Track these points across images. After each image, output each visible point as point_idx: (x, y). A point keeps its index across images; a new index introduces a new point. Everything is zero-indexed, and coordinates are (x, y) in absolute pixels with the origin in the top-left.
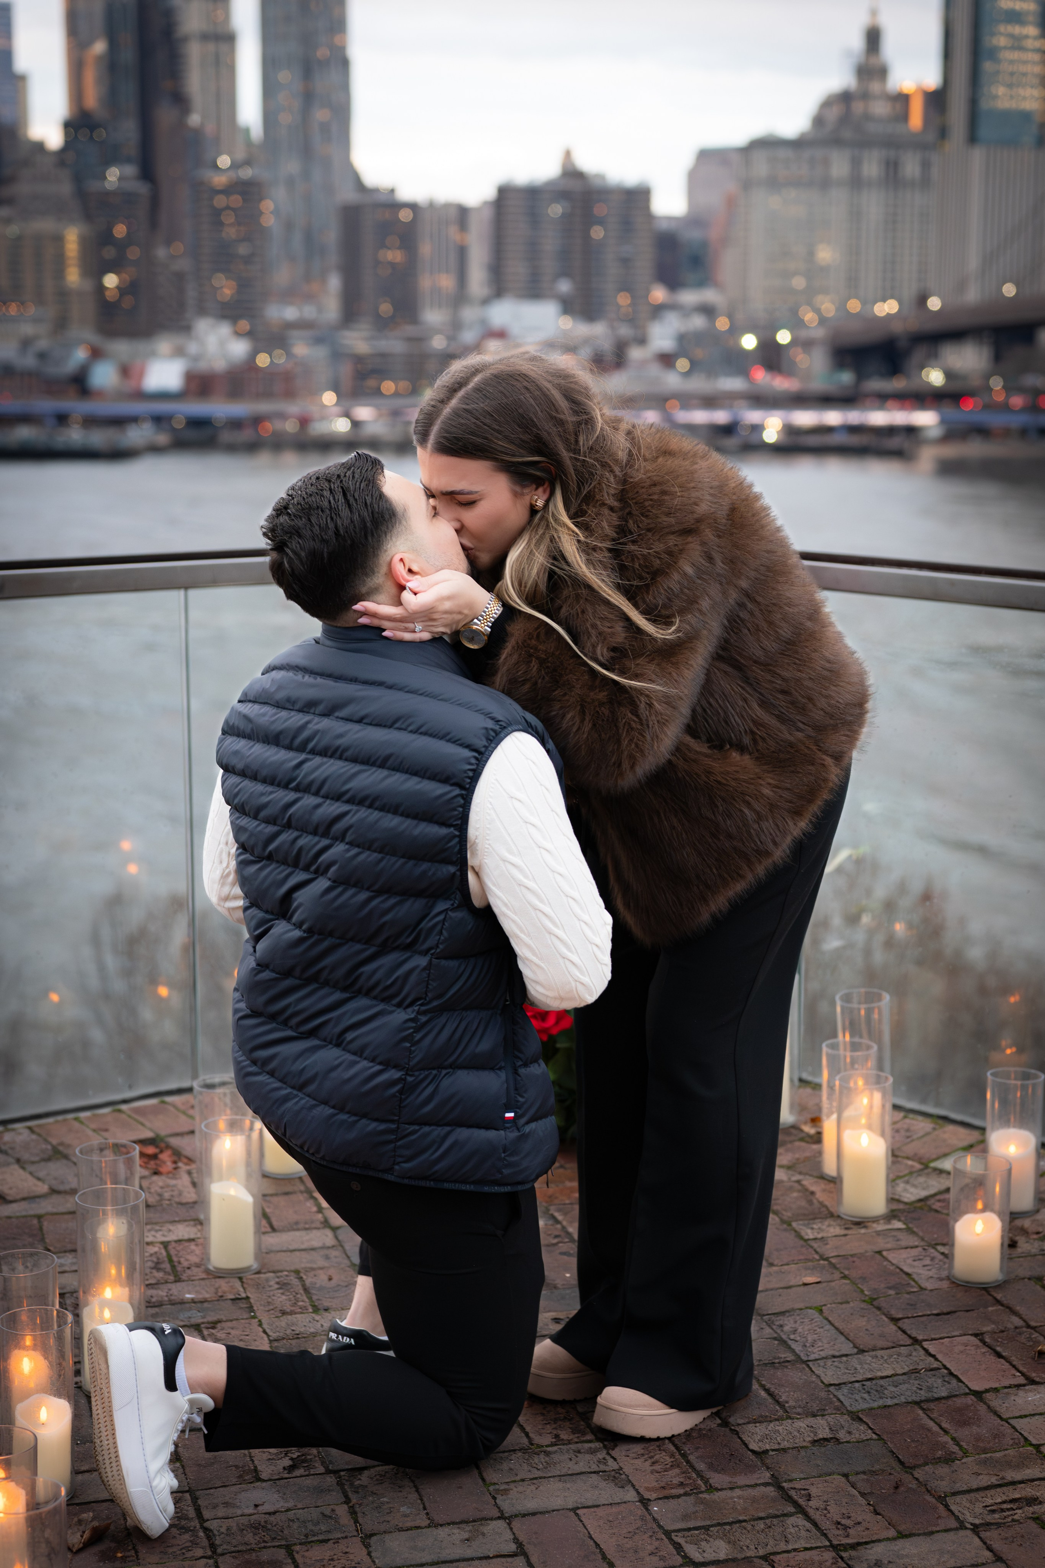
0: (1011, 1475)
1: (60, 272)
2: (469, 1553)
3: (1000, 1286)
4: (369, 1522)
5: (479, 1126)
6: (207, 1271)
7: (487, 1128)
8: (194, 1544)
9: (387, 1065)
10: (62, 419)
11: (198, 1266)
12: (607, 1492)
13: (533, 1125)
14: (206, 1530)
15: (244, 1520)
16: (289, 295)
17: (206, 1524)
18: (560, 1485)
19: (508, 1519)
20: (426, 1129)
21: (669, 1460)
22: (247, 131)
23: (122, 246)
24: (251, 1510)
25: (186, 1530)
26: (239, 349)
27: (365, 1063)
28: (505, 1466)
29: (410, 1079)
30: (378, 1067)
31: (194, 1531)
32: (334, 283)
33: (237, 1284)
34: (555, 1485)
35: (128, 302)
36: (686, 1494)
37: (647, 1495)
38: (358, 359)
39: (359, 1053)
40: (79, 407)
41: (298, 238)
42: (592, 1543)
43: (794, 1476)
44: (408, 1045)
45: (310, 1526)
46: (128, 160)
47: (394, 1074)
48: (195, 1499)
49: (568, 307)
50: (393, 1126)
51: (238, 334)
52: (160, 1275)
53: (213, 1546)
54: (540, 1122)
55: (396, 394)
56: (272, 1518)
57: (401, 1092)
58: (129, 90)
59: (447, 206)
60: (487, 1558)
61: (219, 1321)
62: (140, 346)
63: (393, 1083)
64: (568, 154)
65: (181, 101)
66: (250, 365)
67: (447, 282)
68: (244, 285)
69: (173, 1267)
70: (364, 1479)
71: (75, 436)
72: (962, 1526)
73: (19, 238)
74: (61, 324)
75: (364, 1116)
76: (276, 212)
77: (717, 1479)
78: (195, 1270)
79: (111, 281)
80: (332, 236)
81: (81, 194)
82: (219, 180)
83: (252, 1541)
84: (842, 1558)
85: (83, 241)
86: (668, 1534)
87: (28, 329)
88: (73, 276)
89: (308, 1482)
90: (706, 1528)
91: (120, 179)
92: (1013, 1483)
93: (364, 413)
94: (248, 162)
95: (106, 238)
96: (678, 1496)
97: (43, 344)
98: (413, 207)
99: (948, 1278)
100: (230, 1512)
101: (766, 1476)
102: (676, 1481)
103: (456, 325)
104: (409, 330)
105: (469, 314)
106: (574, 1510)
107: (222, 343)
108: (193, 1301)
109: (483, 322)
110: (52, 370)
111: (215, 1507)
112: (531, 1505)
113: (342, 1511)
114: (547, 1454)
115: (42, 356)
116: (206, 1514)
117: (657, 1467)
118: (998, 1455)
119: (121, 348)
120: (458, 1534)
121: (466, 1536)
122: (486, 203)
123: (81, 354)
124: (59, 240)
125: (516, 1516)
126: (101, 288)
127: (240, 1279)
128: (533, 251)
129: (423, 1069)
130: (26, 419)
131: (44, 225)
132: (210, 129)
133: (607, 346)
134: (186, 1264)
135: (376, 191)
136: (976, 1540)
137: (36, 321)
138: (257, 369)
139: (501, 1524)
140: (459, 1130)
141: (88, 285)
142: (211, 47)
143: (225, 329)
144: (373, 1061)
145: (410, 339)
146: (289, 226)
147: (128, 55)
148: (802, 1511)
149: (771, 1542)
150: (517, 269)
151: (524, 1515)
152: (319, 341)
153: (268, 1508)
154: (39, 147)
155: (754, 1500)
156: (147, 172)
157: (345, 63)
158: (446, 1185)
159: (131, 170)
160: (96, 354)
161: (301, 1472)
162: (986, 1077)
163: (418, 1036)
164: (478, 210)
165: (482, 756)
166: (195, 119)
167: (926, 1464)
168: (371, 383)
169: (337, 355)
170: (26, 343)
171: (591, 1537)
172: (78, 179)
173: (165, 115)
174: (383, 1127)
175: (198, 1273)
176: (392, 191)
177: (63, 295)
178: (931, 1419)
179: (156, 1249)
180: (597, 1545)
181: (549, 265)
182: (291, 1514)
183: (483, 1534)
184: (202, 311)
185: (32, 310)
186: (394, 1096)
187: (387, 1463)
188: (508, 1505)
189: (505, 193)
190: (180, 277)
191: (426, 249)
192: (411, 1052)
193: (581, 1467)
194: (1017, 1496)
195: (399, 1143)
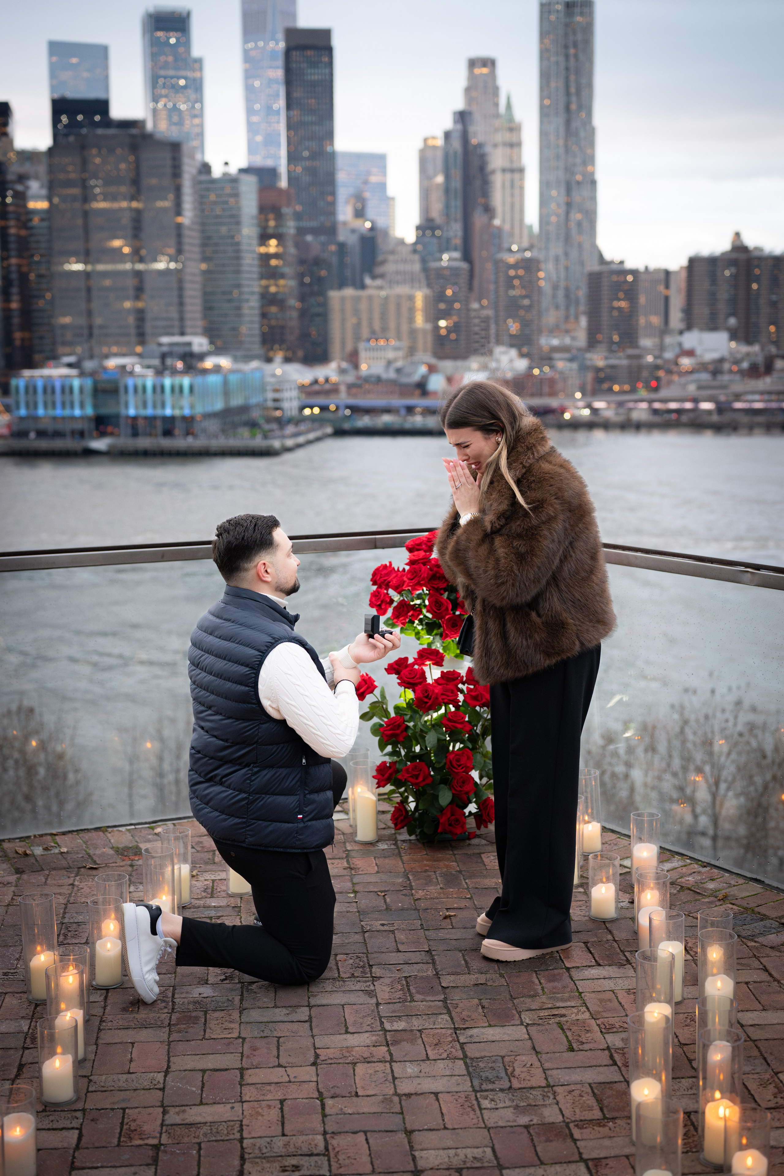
0: (558, 1004)
1: (411, 320)
2: (286, 1019)
3: (613, 921)
4: (245, 1004)
5: (285, 822)
6: (228, 894)
7: (288, 823)
8: (165, 1007)
9: (241, 791)
10: (410, 410)
11: (224, 891)
12: (363, 998)
13: (314, 822)
14: (173, 1002)
15: (192, 1000)
16: (554, 330)
17: (175, 1000)
18: (342, 995)
19: (310, 1006)
20: (260, 822)
21: (400, 987)
22: (530, 227)
23: (450, 302)
24: (197, 996)
25: (164, 1001)
26: (522, 364)
27: (231, 791)
28: (321, 986)
29: (251, 798)
30: (237, 793)
31: (168, 1002)
32: (583, 321)
33: (239, 900)
34: (340, 995)
35: (453, 336)
36: (399, 1002)
37: (380, 1001)
38: (598, 370)
39: (229, 787)
40: (421, 402)
41: (561, 293)
42: (343, 1019)
43: (455, 998)
44: (249, 781)
45: (220, 1004)
46: (456, 249)
47: (244, 795)
48: (174, 990)
49: (734, 336)
50: (244, 820)
51: (522, 355)
52: (204, 894)
53: (173, 1009)
54: (318, 821)
55: (622, 392)
56: (205, 1000)
57: (247, 804)
58: (457, 204)
59: (657, 271)
60: (292, 1022)
61: (222, 916)
62: (459, 363)
63: (243, 799)
64: (737, 235)
65: (489, 210)
66: (528, 374)
67: (656, 320)
68: (525, 324)
69: (212, 891)
70: (254, 986)
71: (418, 420)
72: (522, 1024)
73: (387, 298)
74: (412, 351)
75: (232, 816)
76: (547, 279)
77: (418, 997)
78: (222, 893)
79: (443, 323)
80: (582, 293)
81: (425, 270)
82: (511, 260)
83: (191, 1008)
84: (456, 1033)
85: (426, 298)
86: (380, 1018)
87: (391, 355)
88: (420, 320)
89: (229, 986)
90: (400, 1017)
91: (450, 259)
92: (558, 1008)
93: (599, 404)
94: (530, 248)
95: (440, 297)
96: (395, 1003)
97: (399, 364)
98: (634, 272)
99: (588, 916)
100: (188, 995)
101: (442, 997)
102: (398, 997)
103: (662, 348)
104: (630, 351)
105: (668, 340)
106: (343, 1006)
107: (511, 361)
108: (215, 907)
109: (680, 345)
110: (405, 380)
111: (182, 993)
112: (324, 1002)
113: (237, 999)
114: (344, 981)
115: (398, 371)
116: (176, 996)
117: (393, 990)
118: (559, 995)
119: (448, 365)
120: (285, 1011)
121: (288, 1012)
122: (682, 268)
123: (423, 370)
124: (411, 298)
125: (315, 1006)
126: (437, 328)
127: (241, 898)
128: (713, 298)
129: (256, 794)
130: (388, 410)
131: (402, 290)
132: (507, 227)
133: (760, 360)
134: (219, 890)
135: (612, 262)
136: (525, 1030)
137: (396, 349)
138: (533, 376)
139: (307, 1009)
140: (275, 824)
141: (429, 326)
142: (508, 176)
143: (513, 353)
144: (234, 790)
145: (629, 357)
146: (555, 287)
147: (457, 183)
148: (449, 1013)
149: (427, 1024)
150: (702, 310)
151: (319, 1006)
152: (571, 360)
153: (205, 995)
154: (401, 242)
155: (430, 1007)
156: (467, 256)
157: (594, 183)
158: (270, 849)
159: (456, 255)
160: (432, 369)
161: (228, 981)
162: (630, 816)
163: (253, 778)
164: (676, 273)
165: (264, 654)
166: (497, 222)
167: (523, 997)
168: (605, 386)
169: (583, 368)
170: (389, 363)
171: (344, 1017)
172: (424, 261)
173: (479, 219)
174: (240, 820)
175: (223, 894)
176: (622, 263)
177: (413, 333)
178: (538, 978)
179: (208, 883)
180: (345, 1020)
181: (722, 307)
182: (214, 999)
183: (296, 1012)
184: (499, 342)
185: (393, 343)
186: (243, 806)
187: (265, 981)
188: (313, 1001)
189: (693, 262)
190: (486, 320)
191: (642, 300)
192: (250, 785)
193: (357, 988)
194: (556, 1013)
195: (247, 829)
